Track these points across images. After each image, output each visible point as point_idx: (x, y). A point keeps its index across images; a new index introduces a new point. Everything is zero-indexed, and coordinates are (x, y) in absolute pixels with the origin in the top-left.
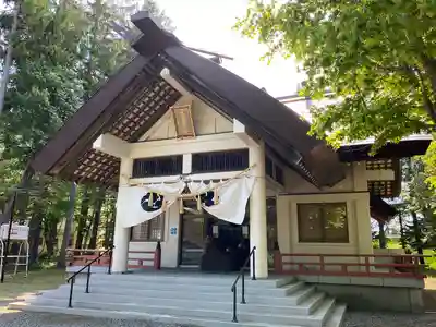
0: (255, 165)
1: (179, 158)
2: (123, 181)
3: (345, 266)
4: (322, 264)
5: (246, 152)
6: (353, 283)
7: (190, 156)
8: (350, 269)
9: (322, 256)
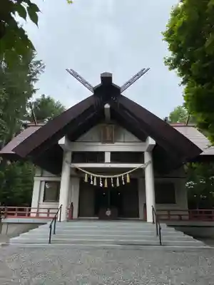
3: (180, 216)
5: (142, 153)
7: (110, 153)
9: (169, 211)
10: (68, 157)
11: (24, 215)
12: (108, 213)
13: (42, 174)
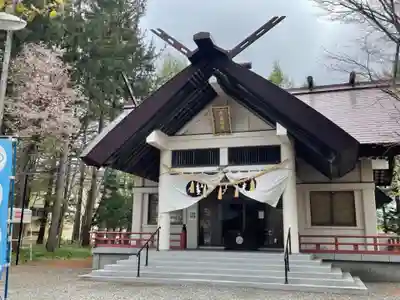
0: (287, 159)
2: (163, 170)
3: (356, 245)
4: (336, 244)
5: (278, 148)
6: (363, 259)
7: (226, 150)
8: (361, 248)
9: (336, 237)
12: (239, 240)
13: (144, 182)
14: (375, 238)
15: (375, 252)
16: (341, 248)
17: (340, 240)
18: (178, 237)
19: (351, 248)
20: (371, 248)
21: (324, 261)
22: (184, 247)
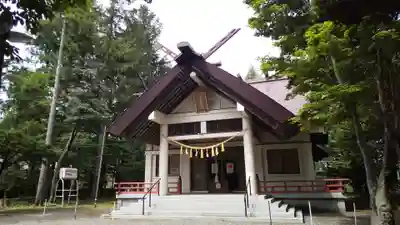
0: (246, 130)
1: (198, 124)
2: (162, 138)
3: (299, 187)
4: (285, 187)
5: (240, 120)
7: (205, 123)
8: (303, 189)
9: (285, 182)
10: (164, 131)
11: (135, 190)
12: (218, 186)
13: (152, 147)
14: (312, 182)
15: (313, 192)
16: (289, 189)
17: (288, 184)
18: (176, 185)
19: (296, 189)
20: (310, 189)
21: (276, 199)
22: (180, 192)
